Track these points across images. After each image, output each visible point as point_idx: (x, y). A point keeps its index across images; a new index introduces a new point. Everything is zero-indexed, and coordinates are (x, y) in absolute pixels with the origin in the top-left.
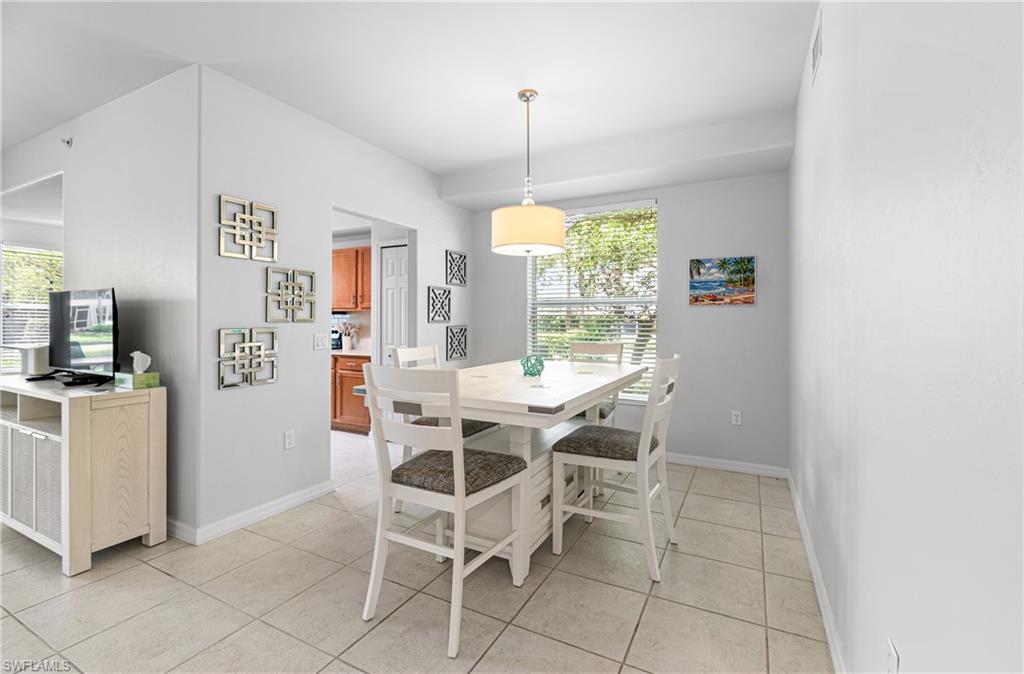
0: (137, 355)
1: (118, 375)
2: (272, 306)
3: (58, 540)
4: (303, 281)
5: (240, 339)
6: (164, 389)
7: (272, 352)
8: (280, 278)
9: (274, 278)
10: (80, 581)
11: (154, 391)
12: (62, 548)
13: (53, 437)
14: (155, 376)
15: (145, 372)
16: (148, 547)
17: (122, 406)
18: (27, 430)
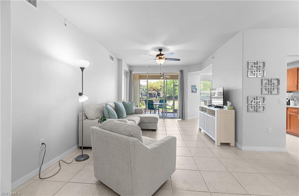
0: (228, 102)
1: (224, 106)
2: (264, 90)
3: (215, 138)
4: (276, 82)
5: (254, 99)
6: (234, 110)
7: (264, 103)
8: (267, 81)
9: (264, 82)
10: (218, 147)
11: (232, 110)
12: (215, 140)
13: (214, 117)
14: (232, 107)
15: (230, 106)
16: (231, 146)
17: (226, 113)
18: (209, 115)
